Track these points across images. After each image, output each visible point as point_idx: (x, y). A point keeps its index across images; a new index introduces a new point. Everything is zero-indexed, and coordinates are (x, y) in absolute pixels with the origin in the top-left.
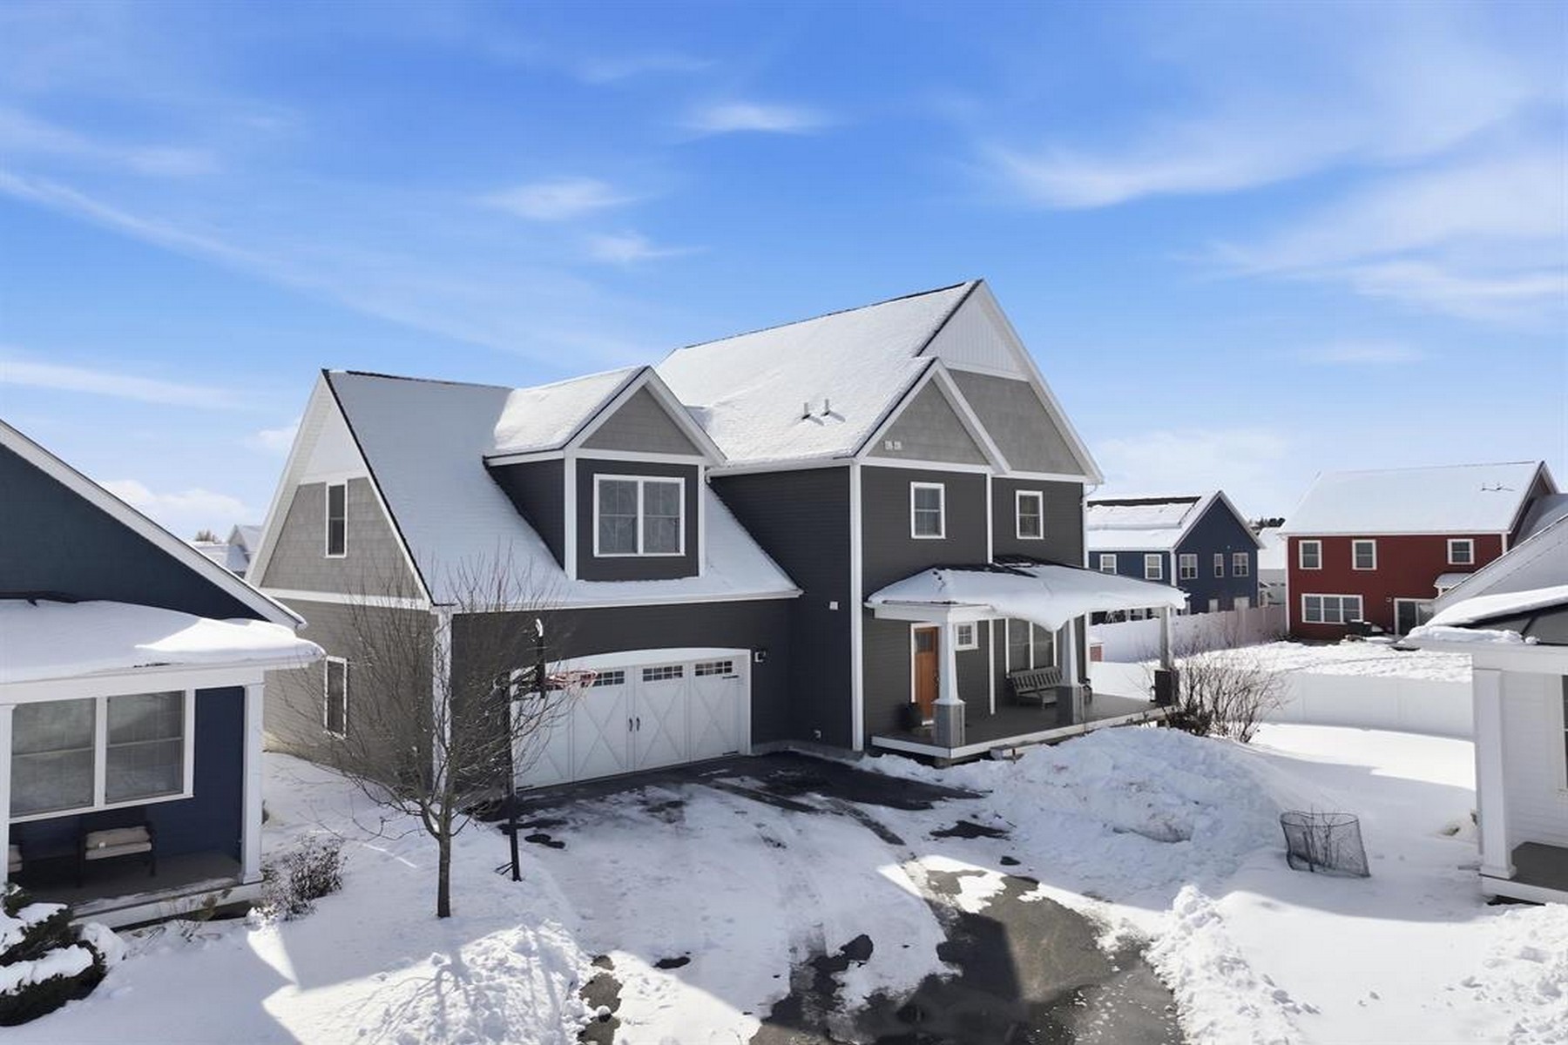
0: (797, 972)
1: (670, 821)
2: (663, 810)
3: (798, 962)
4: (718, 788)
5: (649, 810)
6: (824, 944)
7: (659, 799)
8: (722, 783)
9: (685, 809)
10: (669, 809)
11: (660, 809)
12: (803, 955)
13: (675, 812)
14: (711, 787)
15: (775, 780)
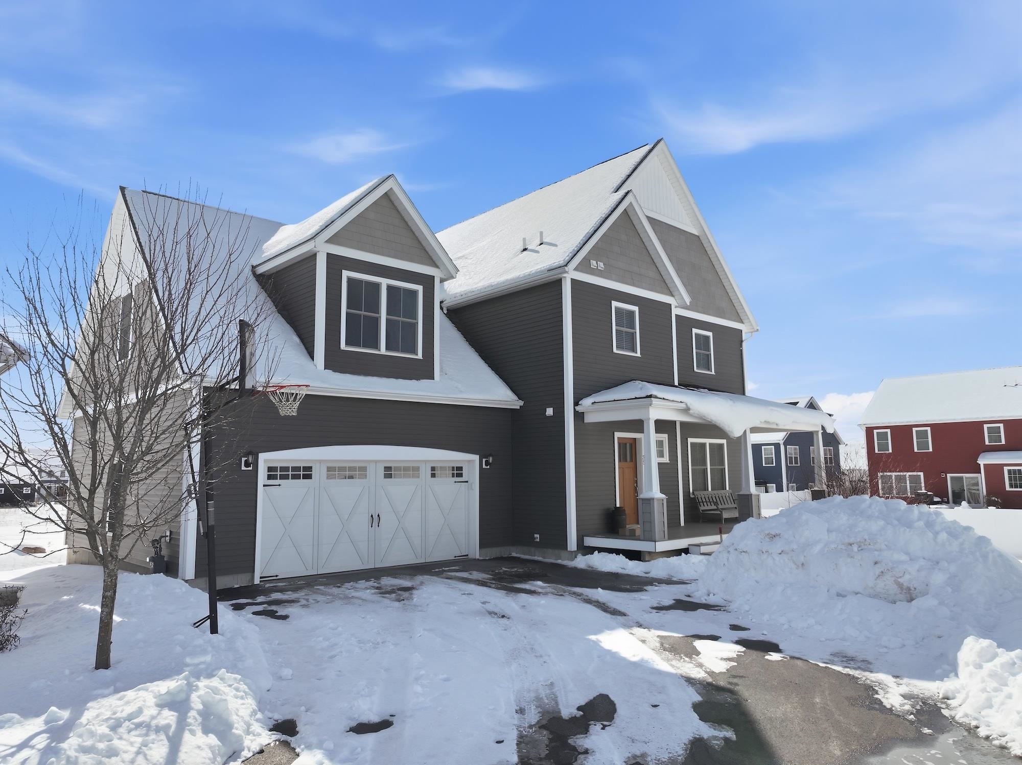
0: (526, 736)
1: (399, 601)
2: (394, 593)
3: (527, 725)
4: (447, 578)
5: (380, 593)
6: (557, 703)
7: (392, 586)
8: (452, 576)
9: (414, 592)
10: (400, 592)
11: (390, 592)
12: (533, 716)
13: (405, 594)
14: (442, 578)
15: (499, 573)
